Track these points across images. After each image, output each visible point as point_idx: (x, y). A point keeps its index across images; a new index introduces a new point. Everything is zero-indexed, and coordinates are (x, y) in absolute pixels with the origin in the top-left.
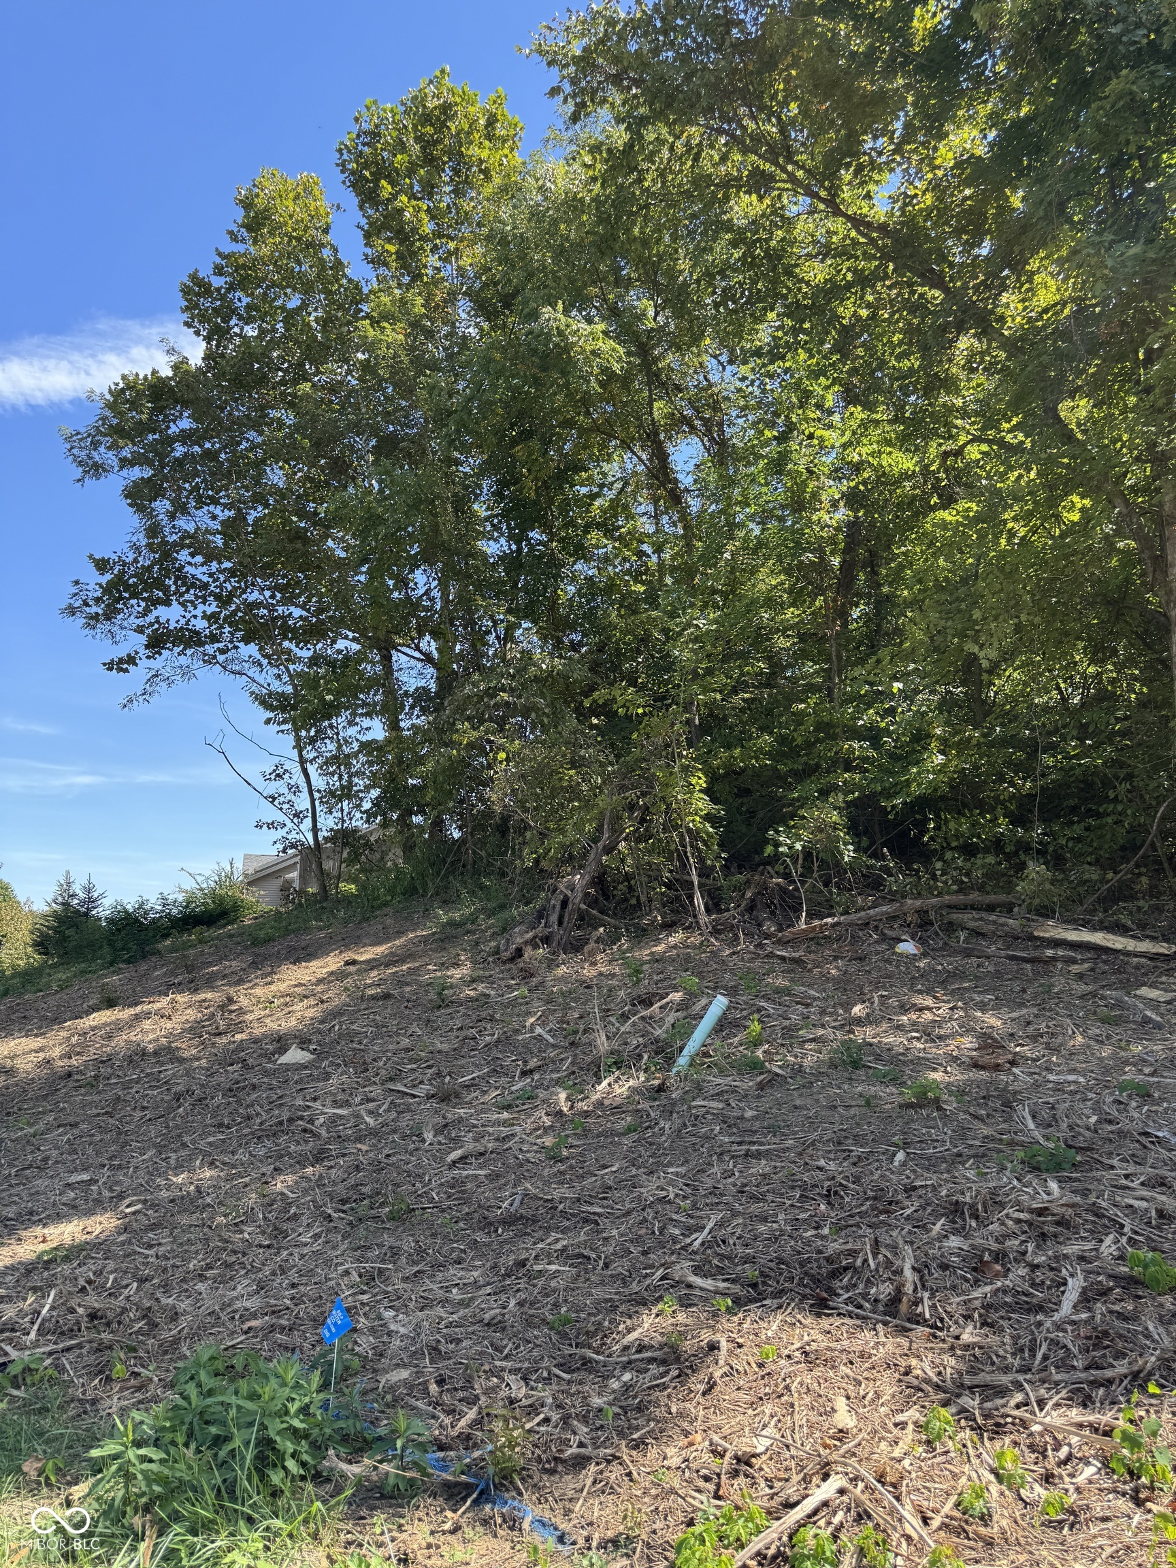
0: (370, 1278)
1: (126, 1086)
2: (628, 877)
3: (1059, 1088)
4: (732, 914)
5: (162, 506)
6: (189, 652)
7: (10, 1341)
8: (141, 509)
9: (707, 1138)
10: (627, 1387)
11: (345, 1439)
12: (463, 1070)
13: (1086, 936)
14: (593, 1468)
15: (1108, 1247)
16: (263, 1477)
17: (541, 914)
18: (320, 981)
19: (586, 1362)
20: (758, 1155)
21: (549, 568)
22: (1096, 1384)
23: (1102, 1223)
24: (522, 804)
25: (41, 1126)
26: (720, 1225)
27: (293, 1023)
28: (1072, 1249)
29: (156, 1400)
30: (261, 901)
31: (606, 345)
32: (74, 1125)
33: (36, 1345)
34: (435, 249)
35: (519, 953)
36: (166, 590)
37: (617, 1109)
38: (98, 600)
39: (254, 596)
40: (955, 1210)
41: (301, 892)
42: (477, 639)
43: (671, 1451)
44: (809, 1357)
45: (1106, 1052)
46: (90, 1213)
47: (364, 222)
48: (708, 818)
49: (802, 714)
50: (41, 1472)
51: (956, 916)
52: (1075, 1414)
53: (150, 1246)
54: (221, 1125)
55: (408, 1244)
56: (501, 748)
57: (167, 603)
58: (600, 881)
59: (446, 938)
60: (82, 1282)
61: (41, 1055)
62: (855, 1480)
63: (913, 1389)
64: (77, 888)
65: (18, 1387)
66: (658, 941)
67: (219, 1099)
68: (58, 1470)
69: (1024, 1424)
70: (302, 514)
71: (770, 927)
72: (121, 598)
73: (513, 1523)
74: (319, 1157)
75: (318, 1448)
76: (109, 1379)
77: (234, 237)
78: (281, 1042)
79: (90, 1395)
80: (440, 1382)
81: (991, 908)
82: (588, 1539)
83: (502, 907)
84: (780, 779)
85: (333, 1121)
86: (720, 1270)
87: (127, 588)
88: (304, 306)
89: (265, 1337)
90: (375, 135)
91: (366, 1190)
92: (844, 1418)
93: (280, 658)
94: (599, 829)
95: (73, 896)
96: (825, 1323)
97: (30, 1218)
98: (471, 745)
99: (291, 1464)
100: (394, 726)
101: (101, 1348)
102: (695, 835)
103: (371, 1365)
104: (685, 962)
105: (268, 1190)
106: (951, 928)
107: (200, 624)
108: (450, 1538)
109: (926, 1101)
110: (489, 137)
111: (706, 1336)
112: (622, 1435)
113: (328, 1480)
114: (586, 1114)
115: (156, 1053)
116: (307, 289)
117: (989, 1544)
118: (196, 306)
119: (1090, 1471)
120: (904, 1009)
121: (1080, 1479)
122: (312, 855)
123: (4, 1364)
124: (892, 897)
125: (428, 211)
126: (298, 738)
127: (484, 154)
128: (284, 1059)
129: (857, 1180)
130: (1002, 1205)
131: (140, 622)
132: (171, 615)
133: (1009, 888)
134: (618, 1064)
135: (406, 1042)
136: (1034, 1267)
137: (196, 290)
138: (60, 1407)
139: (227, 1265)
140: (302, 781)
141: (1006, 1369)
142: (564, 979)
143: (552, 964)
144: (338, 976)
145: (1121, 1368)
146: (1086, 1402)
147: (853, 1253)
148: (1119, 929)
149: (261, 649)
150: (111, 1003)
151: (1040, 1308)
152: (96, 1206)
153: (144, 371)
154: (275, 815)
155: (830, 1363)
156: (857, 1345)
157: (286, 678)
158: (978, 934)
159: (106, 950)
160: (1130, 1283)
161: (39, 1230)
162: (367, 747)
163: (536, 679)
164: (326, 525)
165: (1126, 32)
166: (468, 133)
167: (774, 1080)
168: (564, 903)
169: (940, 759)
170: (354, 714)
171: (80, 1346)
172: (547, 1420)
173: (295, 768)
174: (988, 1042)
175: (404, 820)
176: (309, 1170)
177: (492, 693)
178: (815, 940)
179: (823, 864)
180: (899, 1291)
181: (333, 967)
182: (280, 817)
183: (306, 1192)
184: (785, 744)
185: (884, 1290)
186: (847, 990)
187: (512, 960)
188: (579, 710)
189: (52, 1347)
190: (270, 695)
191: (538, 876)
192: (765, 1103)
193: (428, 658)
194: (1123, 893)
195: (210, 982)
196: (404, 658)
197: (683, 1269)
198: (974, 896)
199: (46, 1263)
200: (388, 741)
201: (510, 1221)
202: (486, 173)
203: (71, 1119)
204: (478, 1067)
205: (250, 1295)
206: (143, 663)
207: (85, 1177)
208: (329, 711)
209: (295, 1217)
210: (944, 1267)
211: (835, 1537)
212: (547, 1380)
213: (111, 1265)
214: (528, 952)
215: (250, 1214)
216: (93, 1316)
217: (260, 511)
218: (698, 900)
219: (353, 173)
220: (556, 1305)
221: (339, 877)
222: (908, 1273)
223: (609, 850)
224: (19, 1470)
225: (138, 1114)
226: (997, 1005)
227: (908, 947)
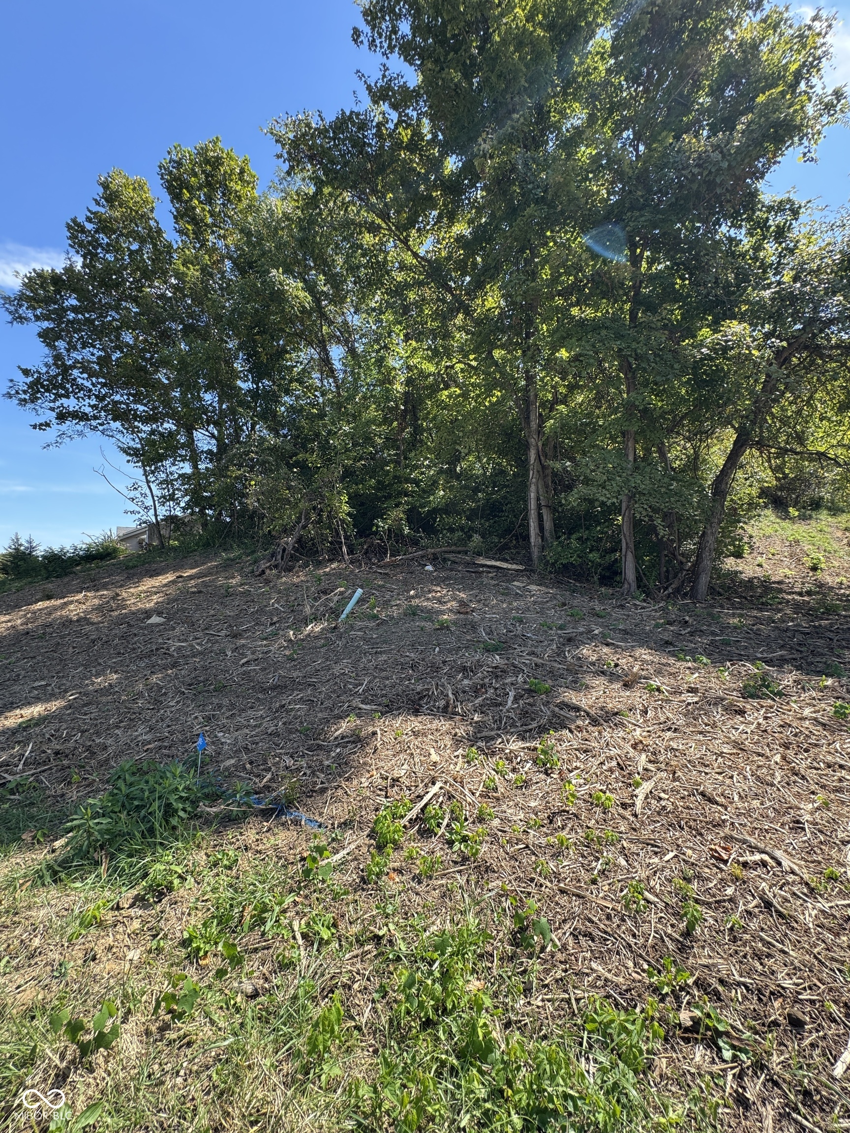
0: (208, 719)
1: (62, 637)
2: (312, 539)
3: (490, 620)
4: (358, 555)
5: (61, 344)
6: (82, 423)
7: (6, 771)
8: (51, 345)
9: (358, 647)
10: (339, 754)
11: (207, 796)
12: (242, 624)
13: (493, 563)
14: (330, 792)
15: (520, 679)
16: (167, 822)
17: (273, 555)
18: (165, 585)
19: (319, 745)
20: (381, 653)
21: (272, 398)
22: (526, 731)
23: (517, 670)
24: (262, 505)
25: (13, 659)
26: (369, 682)
27: (152, 604)
28: (508, 680)
29: (98, 791)
30: (127, 549)
31: (302, 294)
32: (34, 657)
33: (23, 771)
34: (213, 232)
35: (263, 572)
36: (67, 390)
37: (316, 638)
38: (25, 392)
39: (117, 398)
40: (464, 669)
41: (149, 545)
42: (238, 429)
43: (363, 780)
44: (416, 734)
45: (505, 606)
46: (48, 700)
47: (173, 210)
48: (349, 514)
49: (388, 471)
50: (34, 837)
51: (446, 556)
52: (521, 744)
53: (86, 714)
54: (119, 653)
55: (226, 702)
56: (252, 479)
57: (68, 397)
58: (299, 541)
59: (227, 565)
60: (47, 736)
61: (9, 624)
62: (446, 783)
63: (457, 742)
64: (23, 541)
65: (14, 794)
66: (326, 567)
67: (117, 641)
68: (44, 835)
69: (503, 750)
70: (144, 359)
71: (374, 560)
72: (39, 391)
73: (296, 822)
74: (174, 665)
75: (195, 803)
76: (70, 783)
77: (98, 203)
78: (148, 614)
79: (59, 792)
80: (251, 763)
81: (459, 552)
82: (333, 824)
83: (253, 552)
84: (379, 499)
85: (179, 649)
86: (372, 701)
87: (43, 386)
88: (141, 249)
89: (157, 752)
90: (179, 164)
91: (201, 679)
92: (435, 757)
93: (134, 430)
94: (299, 518)
95: (21, 545)
96: (420, 719)
97: (11, 706)
98: (237, 478)
99: (181, 814)
100: (195, 466)
101: (63, 768)
102: (343, 521)
103: (215, 759)
104: (339, 575)
105: (148, 682)
106: (445, 560)
107: (87, 410)
108: (268, 835)
109: (444, 627)
110: (240, 179)
111: (371, 729)
112: (340, 776)
113: (201, 817)
114: (303, 640)
115: (78, 621)
116: (142, 241)
117: (498, 799)
118: (77, 237)
119: (529, 765)
120: (430, 592)
121: (526, 769)
122: (154, 528)
123: (4, 784)
124: (423, 548)
125: (209, 212)
126: (145, 471)
127: (238, 188)
128: (149, 621)
129: (423, 660)
130: (482, 666)
131: (52, 405)
132: (71, 403)
133: (465, 545)
134: (315, 619)
135: (212, 612)
136: (496, 689)
137: (75, 229)
138: (42, 801)
139: (130, 720)
140: (148, 492)
141: (492, 730)
142: (285, 583)
143: (279, 577)
144: (173, 582)
145: (534, 725)
146: (523, 739)
147: (428, 690)
148: (505, 560)
149: (123, 425)
150: (49, 598)
151: (500, 704)
152: (52, 697)
153: (48, 269)
154: (132, 507)
155: (425, 735)
156: (434, 726)
157: (137, 440)
158: (454, 562)
159: (43, 572)
160: (530, 691)
161: (18, 712)
162: (182, 476)
163: (269, 449)
164: (157, 366)
165: (534, 188)
166: (230, 175)
167: (384, 622)
168: (284, 550)
169: (442, 493)
170: (175, 460)
171: (50, 769)
172: (305, 774)
173: (145, 486)
174: (462, 603)
175: (202, 511)
176: (170, 672)
177: (247, 453)
178: (393, 565)
179: (396, 535)
180: (448, 703)
181: (170, 579)
182: (137, 509)
183: (169, 682)
184: (381, 486)
185: (442, 703)
186: (407, 585)
187: (260, 575)
188: (288, 464)
189: (33, 771)
190: (129, 448)
191: (270, 538)
192: (381, 631)
193: (213, 436)
194: (506, 547)
195: (105, 587)
196: (200, 435)
197: (356, 702)
198: (453, 548)
199: (24, 728)
200: (193, 474)
201: (274, 688)
202: (239, 198)
203: (31, 655)
204: (249, 622)
205: (146, 733)
206: (55, 426)
207: (43, 683)
208: (161, 458)
209: (165, 694)
210: (464, 692)
211: (441, 807)
212: (303, 756)
213: (64, 726)
214: (268, 572)
215: (140, 694)
216: (57, 753)
217: (118, 354)
218: (344, 549)
219: (167, 181)
220: (301, 723)
221: (169, 538)
222: (451, 695)
223: (304, 527)
224: (20, 838)
225: (71, 650)
226: (464, 590)
227: (429, 568)
